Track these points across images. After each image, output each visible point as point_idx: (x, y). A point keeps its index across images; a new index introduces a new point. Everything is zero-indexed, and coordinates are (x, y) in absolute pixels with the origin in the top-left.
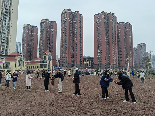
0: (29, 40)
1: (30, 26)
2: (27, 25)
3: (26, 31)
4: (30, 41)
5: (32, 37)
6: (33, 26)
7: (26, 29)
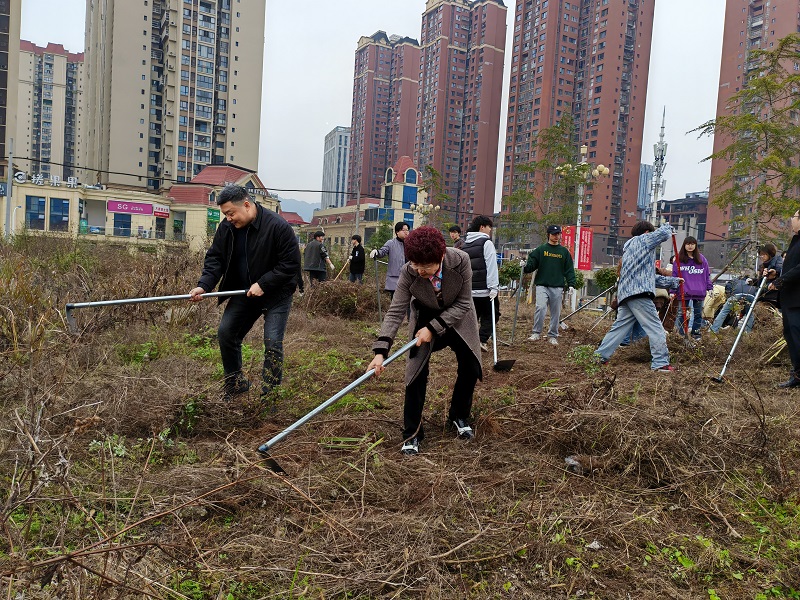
0: (378, 115)
1: (383, 41)
2: (372, 37)
3: (366, 70)
4: (384, 118)
5: (393, 98)
6: (397, 43)
7: (366, 58)
